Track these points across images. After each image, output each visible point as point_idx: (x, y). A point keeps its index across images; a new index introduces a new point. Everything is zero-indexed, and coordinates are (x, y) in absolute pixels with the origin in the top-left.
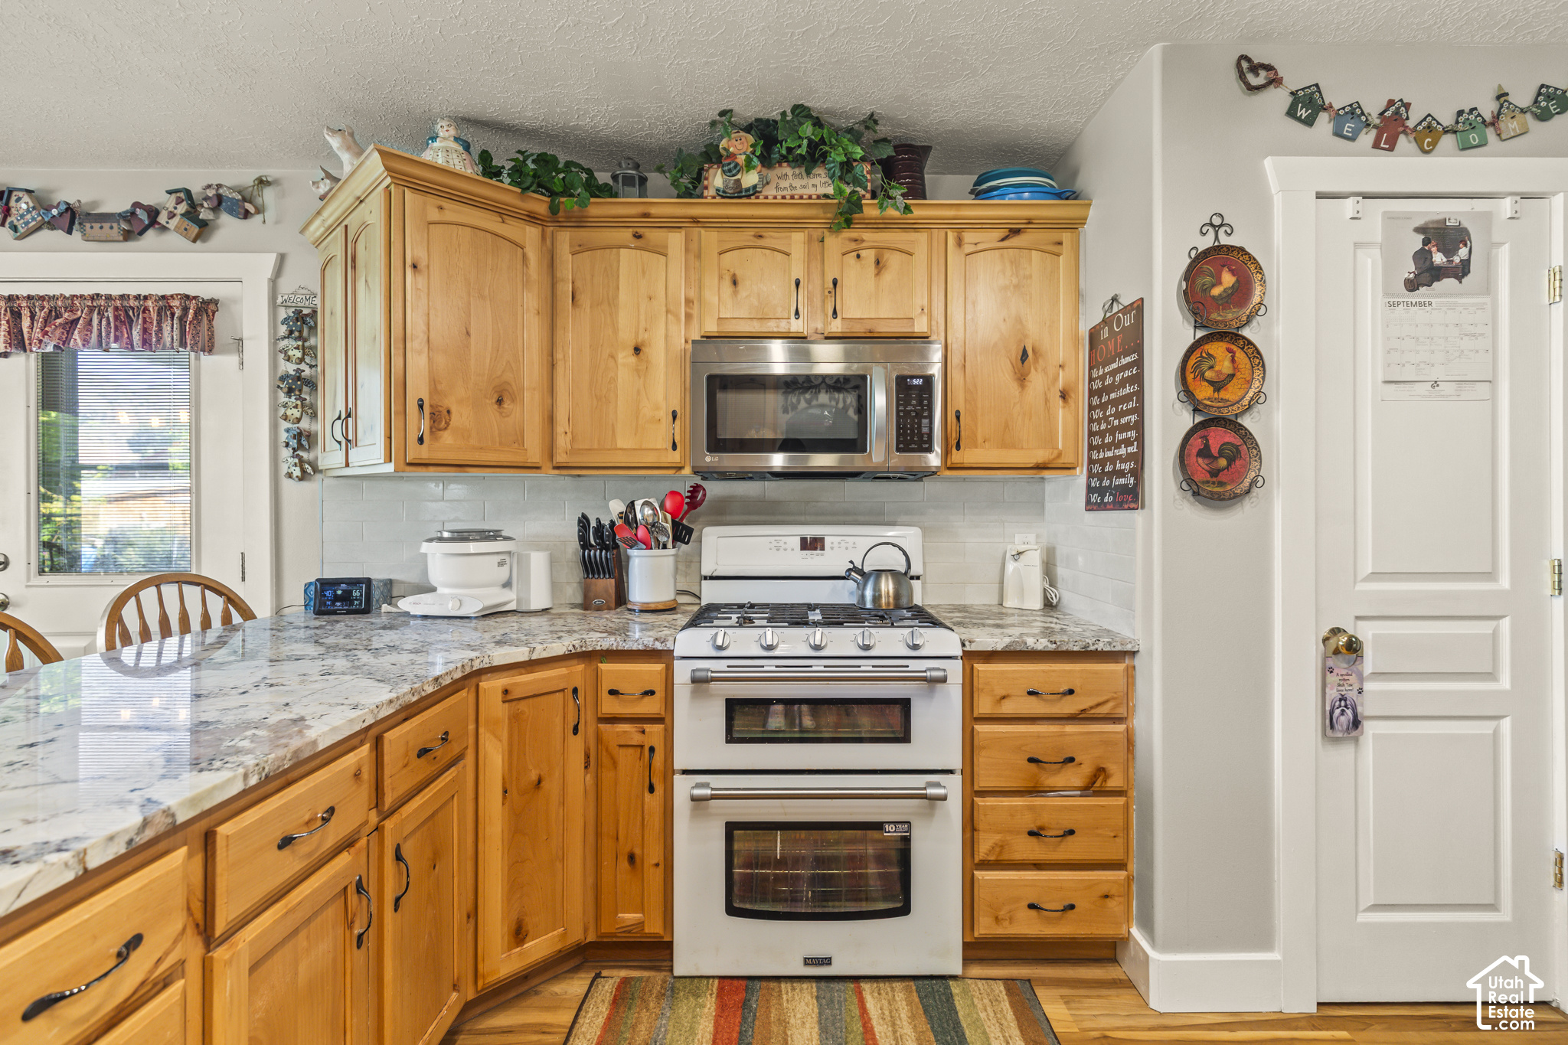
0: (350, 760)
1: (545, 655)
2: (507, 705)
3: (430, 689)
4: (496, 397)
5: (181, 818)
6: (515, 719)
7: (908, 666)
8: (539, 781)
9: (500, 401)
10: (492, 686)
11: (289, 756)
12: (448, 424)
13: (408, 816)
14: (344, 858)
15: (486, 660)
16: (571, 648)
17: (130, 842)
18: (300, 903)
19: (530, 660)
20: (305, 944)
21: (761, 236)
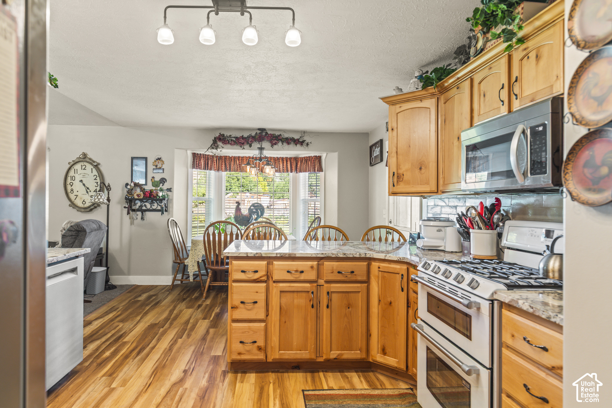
0: (310, 263)
1: (390, 259)
2: (380, 272)
3: (341, 256)
4: (419, 167)
5: (263, 255)
6: (383, 277)
7: (470, 297)
8: (391, 303)
9: (421, 169)
10: (375, 265)
11: (288, 254)
12: (403, 179)
13: (333, 287)
14: (308, 285)
15: (372, 255)
16: (399, 259)
17: (254, 255)
18: (293, 286)
19: (385, 259)
20: (296, 296)
21: (491, 68)
